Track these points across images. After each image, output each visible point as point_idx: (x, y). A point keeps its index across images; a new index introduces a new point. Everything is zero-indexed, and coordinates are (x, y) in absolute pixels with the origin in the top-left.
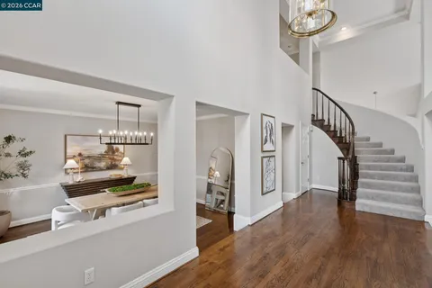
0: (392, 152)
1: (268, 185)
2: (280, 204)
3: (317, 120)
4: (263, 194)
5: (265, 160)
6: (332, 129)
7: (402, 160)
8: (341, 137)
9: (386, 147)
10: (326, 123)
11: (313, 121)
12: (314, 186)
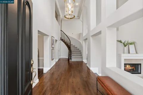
0: (77, 48)
1: (53, 57)
2: (55, 63)
3: (62, 39)
4: (52, 60)
5: (53, 50)
6: (65, 42)
7: (79, 49)
8: (67, 44)
9: (76, 46)
10: (64, 40)
11: (61, 39)
12: (61, 57)
